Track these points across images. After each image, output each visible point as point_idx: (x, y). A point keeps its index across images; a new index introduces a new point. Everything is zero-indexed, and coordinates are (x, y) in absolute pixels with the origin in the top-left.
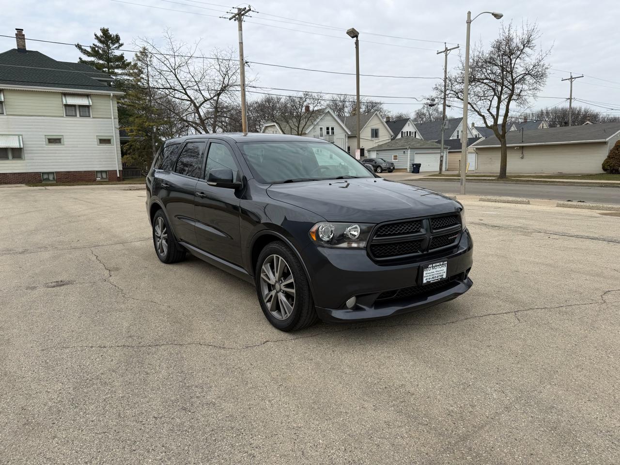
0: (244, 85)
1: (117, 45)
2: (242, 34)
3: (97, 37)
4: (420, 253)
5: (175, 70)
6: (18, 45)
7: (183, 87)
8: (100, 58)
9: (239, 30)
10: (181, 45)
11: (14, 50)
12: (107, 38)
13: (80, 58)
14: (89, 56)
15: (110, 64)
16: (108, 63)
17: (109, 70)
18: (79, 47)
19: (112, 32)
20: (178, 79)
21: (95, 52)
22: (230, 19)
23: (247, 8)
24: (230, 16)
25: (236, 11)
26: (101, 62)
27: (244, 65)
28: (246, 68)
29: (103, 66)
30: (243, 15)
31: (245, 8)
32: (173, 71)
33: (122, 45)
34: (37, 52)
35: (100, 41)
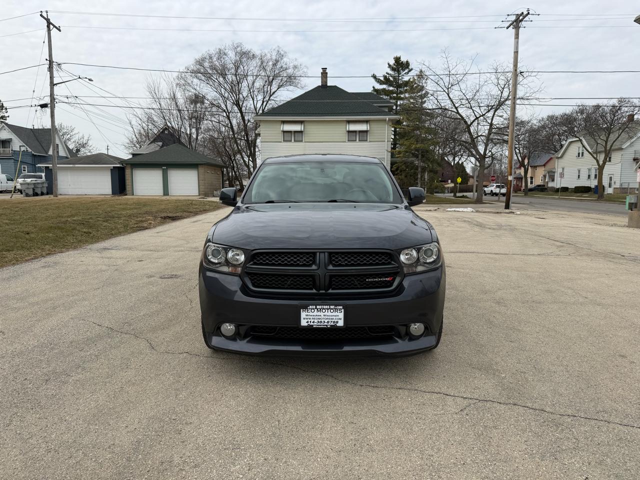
0: (514, 98)
1: (406, 71)
2: (518, 42)
3: (390, 66)
4: (314, 291)
5: (448, 89)
6: (322, 82)
7: (454, 105)
8: (391, 85)
9: (515, 38)
10: (458, 63)
11: (319, 86)
12: (400, 65)
13: (374, 87)
14: (381, 84)
15: (399, 89)
16: (397, 90)
17: (397, 95)
18: (374, 77)
19: (403, 59)
20: (450, 98)
21: (386, 81)
22: (507, 28)
23: (525, 13)
24: (508, 24)
25: (513, 18)
26: (391, 88)
27: (517, 76)
28: (520, 78)
29: (392, 92)
30: (521, 21)
31: (523, 13)
32: (447, 91)
33: (412, 70)
34: (336, 86)
35: (393, 69)
